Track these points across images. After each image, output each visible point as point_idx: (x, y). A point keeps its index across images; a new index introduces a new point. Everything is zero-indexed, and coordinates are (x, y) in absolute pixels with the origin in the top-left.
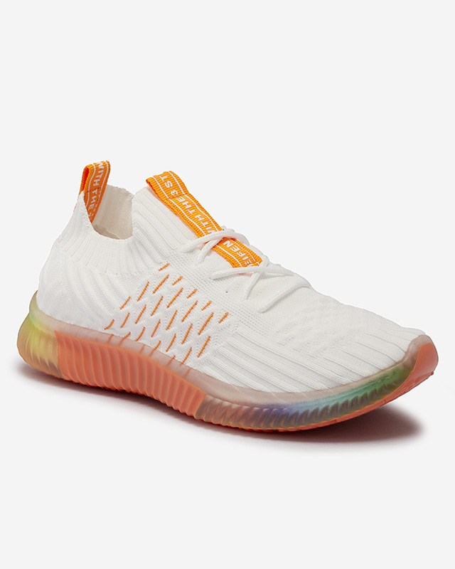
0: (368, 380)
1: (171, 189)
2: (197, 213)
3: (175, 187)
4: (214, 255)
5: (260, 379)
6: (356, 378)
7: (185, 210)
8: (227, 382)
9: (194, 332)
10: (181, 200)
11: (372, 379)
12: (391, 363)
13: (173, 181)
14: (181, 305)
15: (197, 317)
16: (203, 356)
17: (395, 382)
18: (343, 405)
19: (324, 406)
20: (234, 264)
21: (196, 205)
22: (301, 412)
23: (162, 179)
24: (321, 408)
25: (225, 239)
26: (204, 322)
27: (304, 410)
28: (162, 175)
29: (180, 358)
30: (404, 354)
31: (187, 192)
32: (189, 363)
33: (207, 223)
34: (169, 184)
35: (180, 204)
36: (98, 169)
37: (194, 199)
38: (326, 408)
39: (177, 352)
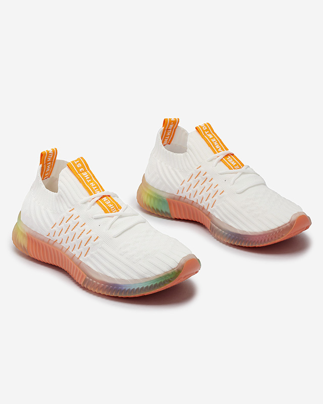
0: (159, 276)
1: (80, 168)
2: (92, 181)
3: (83, 166)
4: (97, 205)
5: (110, 271)
6: (153, 275)
7: (86, 180)
8: (96, 270)
9: (83, 245)
10: (85, 174)
11: (161, 276)
12: (171, 269)
13: (82, 163)
14: (78, 230)
15: (84, 237)
16: (87, 256)
17: (171, 279)
18: (146, 288)
19: (137, 287)
20: (106, 211)
21: (92, 177)
22: (127, 289)
23: (76, 163)
24: (136, 288)
25: (104, 196)
26: (87, 241)
27: (128, 288)
28: (76, 161)
29: (77, 256)
30: (177, 264)
31: (89, 169)
32: (81, 259)
33: (96, 187)
34: (79, 165)
35: (83, 177)
36: (48, 153)
37: (92, 173)
38: (138, 289)
39: (76, 252)
